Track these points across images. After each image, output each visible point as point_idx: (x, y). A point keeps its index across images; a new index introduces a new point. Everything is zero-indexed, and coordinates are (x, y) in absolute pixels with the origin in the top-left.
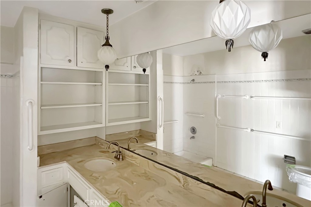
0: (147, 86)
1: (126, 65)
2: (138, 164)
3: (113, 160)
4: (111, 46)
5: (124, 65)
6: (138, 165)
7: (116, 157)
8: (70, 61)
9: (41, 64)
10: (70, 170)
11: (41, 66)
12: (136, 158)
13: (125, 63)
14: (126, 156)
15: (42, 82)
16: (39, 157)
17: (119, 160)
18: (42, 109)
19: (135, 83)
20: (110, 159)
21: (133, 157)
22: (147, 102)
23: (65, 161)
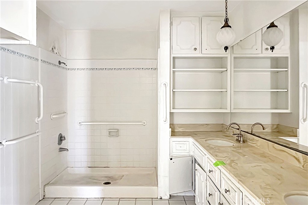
0: (286, 71)
1: (255, 47)
2: (258, 146)
3: (234, 142)
4: (230, 27)
5: (252, 48)
6: (259, 148)
7: (237, 140)
8: (195, 49)
9: (173, 54)
10: (194, 145)
11: (172, 56)
12: (257, 141)
13: (253, 46)
14: (248, 140)
15: (174, 70)
16: (171, 129)
17: (240, 142)
18: (174, 91)
19: (271, 68)
20: (231, 141)
21: (254, 140)
22: (286, 90)
23: (191, 137)
